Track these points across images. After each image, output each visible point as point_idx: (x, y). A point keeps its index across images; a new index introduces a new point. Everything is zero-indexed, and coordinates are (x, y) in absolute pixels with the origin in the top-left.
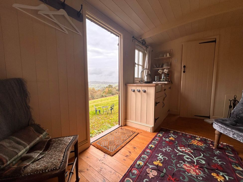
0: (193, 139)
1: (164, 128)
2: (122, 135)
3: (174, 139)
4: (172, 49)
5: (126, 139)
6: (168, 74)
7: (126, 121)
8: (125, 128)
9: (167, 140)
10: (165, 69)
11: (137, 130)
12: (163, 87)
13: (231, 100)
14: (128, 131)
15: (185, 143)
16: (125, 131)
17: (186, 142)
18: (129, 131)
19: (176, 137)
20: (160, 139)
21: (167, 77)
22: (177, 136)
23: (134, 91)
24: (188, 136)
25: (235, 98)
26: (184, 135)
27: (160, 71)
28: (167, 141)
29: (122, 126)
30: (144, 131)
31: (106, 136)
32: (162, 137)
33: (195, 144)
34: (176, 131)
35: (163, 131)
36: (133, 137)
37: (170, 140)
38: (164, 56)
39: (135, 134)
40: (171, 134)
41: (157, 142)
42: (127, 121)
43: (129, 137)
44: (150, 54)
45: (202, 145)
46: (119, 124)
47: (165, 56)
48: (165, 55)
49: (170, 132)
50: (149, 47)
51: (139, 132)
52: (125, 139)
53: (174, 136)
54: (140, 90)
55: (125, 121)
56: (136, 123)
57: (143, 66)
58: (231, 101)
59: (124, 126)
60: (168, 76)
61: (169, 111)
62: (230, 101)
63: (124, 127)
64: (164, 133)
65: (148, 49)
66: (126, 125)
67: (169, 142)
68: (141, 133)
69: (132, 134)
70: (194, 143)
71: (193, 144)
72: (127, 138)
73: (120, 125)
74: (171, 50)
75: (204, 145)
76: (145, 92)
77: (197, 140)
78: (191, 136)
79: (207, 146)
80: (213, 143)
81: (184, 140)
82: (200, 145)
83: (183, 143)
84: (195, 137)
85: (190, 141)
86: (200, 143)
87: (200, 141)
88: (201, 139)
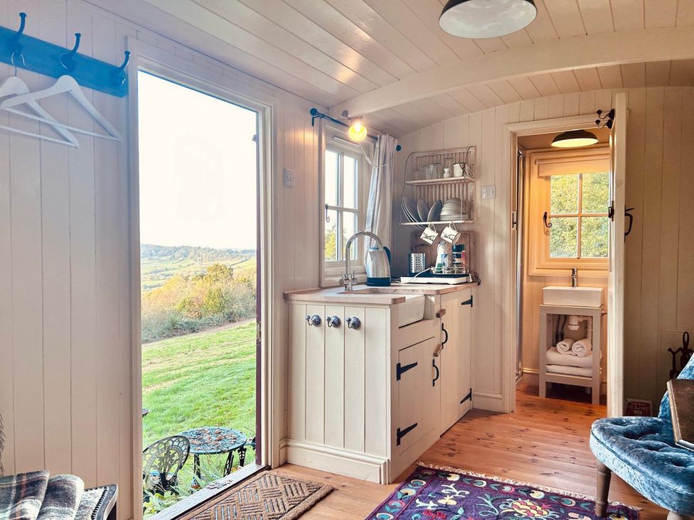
0: (520, 499)
1: (431, 466)
2: (268, 500)
3: (454, 503)
4: (476, 148)
5: (282, 511)
6: (459, 248)
7: (286, 446)
8: (282, 474)
9: (431, 506)
10: (447, 225)
11: (330, 480)
12: (431, 302)
13: (674, 350)
14: (295, 485)
15: (486, 513)
16: (281, 486)
17: (492, 510)
18: (297, 484)
19: (464, 494)
20: (404, 504)
21: (457, 261)
22: (467, 493)
23: (317, 322)
24: (507, 489)
25: (686, 344)
26: (493, 486)
27: (429, 235)
28: (428, 511)
29: (268, 468)
30: (354, 481)
31: (206, 507)
32: (414, 498)
33: (521, 512)
34: (471, 474)
35: (424, 477)
36: (310, 503)
37: (440, 505)
38: (444, 172)
39: (318, 495)
40: (451, 486)
41: (392, 517)
42: (290, 443)
43: (296, 505)
44: (387, 165)
45: (542, 514)
46: (259, 462)
47: (445, 175)
48: (446, 170)
49: (449, 479)
50: (383, 137)
51: (335, 486)
52: (277, 511)
53: (458, 493)
54: (339, 319)
55: (282, 445)
56: (328, 450)
57: (360, 214)
58: (674, 354)
59: (280, 466)
60: (459, 256)
61: (469, 396)
62: (672, 355)
63: (279, 469)
64: (424, 483)
65: (377, 146)
66: (286, 464)
67: (435, 512)
68: (342, 489)
69: (306, 495)
70: (518, 511)
71: (516, 512)
72: (287, 508)
73: (263, 464)
74: (472, 150)
75: (550, 512)
76: (357, 325)
77: (532, 499)
78: (517, 488)
79: (558, 516)
80: (583, 505)
81: (487, 504)
82: (537, 515)
83: (482, 513)
84: (530, 490)
85: (507, 504)
86: (539, 508)
87: (540, 502)
88: (548, 495)
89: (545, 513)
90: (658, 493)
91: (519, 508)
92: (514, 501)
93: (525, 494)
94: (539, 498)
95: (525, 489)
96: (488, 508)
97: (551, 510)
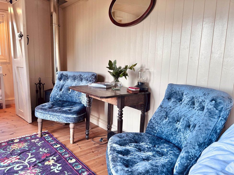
0: (12, 145)
13: (36, 84)
15: (6, 154)
24: (3, 144)
25: (40, 81)
33: (16, 148)
71: (15, 149)
75: (26, 143)
77: (16, 143)
78: (7, 142)
79: (29, 143)
80: (33, 137)
81: (2, 152)
82: (22, 146)
83: (4, 155)
84: (12, 141)
85: (9, 148)
86: (21, 144)
87: (19, 142)
88: (20, 139)
89: (24, 144)
90: (68, 120)
91: (14, 147)
92: (10, 146)
93: (12, 142)
94: (18, 141)
95: (11, 141)
96: (4, 153)
97: (25, 143)
